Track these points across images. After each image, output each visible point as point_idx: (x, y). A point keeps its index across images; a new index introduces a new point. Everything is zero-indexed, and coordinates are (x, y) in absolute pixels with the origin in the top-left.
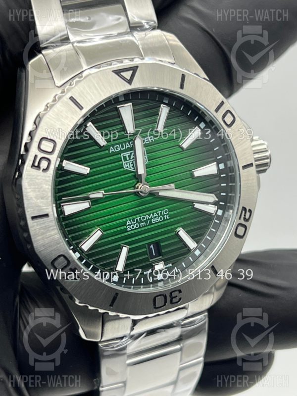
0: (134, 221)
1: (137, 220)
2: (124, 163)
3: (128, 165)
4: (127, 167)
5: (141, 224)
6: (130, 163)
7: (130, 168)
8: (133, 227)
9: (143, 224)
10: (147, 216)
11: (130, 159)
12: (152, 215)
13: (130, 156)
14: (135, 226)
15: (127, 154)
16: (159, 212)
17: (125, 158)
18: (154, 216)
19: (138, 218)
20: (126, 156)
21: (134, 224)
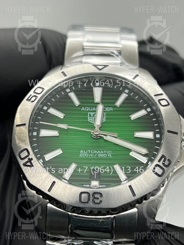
0: (86, 152)
1: (88, 152)
2: (89, 117)
3: (91, 120)
4: (90, 120)
5: (90, 155)
6: (93, 119)
7: (92, 121)
8: (84, 155)
9: (91, 155)
10: (96, 151)
11: (93, 116)
12: (99, 151)
13: (94, 115)
14: (86, 155)
15: (92, 114)
16: (105, 151)
17: (90, 115)
18: (101, 152)
19: (89, 151)
20: (91, 115)
21: (85, 154)
